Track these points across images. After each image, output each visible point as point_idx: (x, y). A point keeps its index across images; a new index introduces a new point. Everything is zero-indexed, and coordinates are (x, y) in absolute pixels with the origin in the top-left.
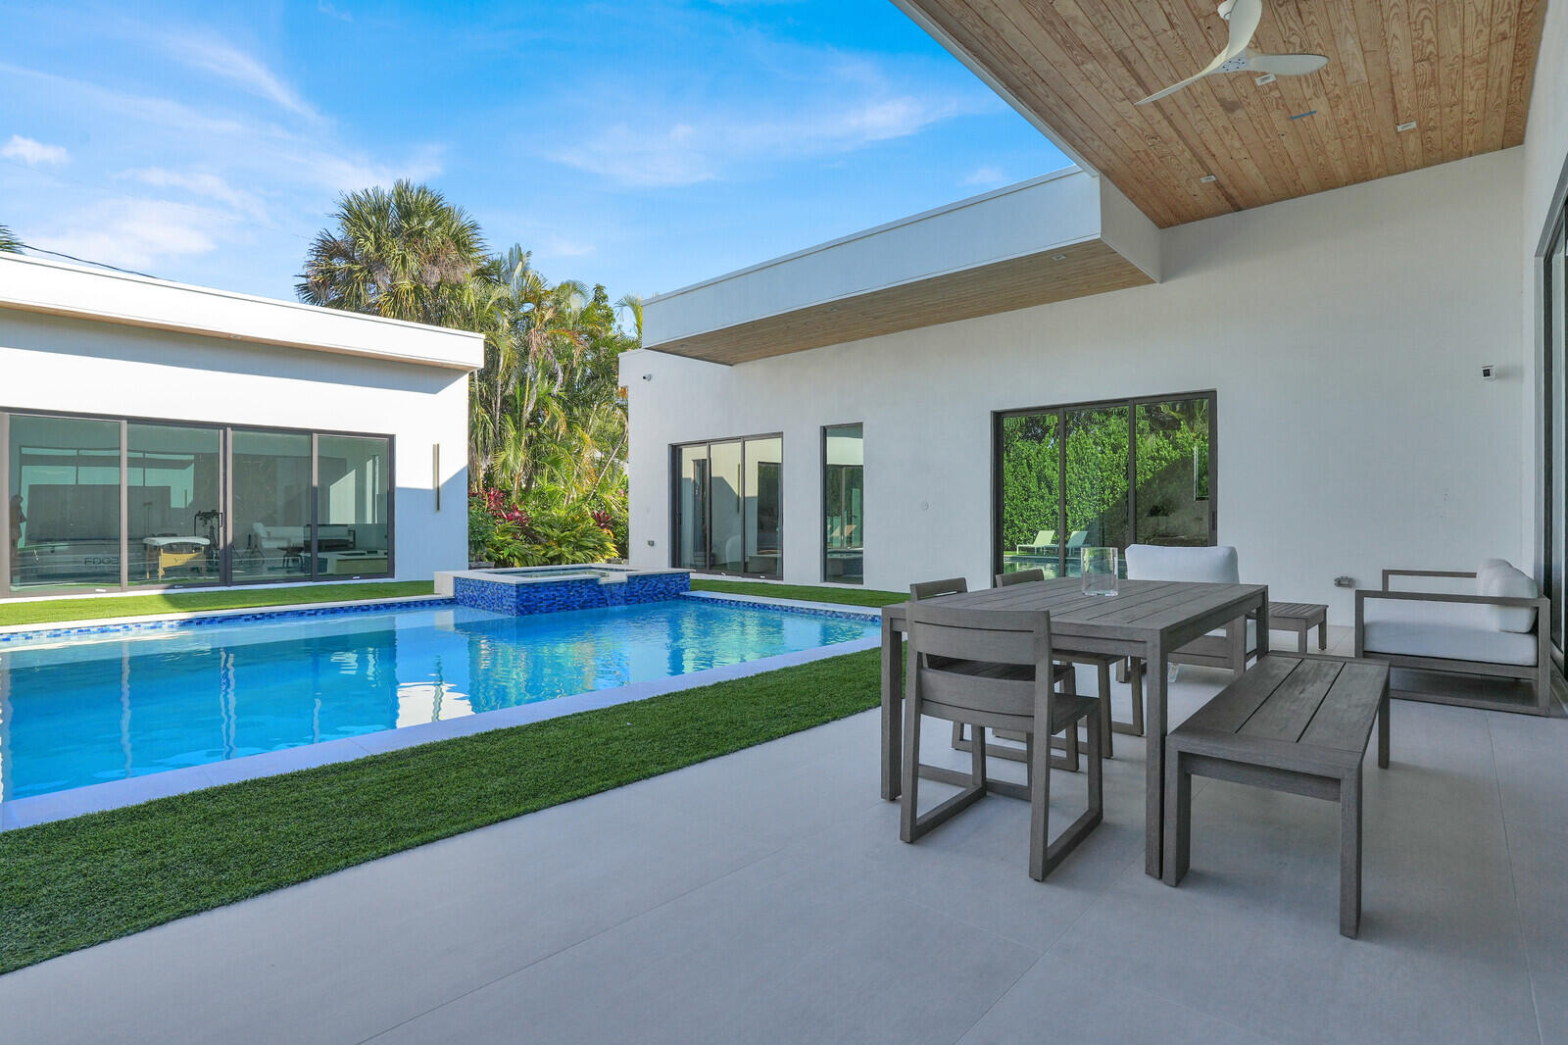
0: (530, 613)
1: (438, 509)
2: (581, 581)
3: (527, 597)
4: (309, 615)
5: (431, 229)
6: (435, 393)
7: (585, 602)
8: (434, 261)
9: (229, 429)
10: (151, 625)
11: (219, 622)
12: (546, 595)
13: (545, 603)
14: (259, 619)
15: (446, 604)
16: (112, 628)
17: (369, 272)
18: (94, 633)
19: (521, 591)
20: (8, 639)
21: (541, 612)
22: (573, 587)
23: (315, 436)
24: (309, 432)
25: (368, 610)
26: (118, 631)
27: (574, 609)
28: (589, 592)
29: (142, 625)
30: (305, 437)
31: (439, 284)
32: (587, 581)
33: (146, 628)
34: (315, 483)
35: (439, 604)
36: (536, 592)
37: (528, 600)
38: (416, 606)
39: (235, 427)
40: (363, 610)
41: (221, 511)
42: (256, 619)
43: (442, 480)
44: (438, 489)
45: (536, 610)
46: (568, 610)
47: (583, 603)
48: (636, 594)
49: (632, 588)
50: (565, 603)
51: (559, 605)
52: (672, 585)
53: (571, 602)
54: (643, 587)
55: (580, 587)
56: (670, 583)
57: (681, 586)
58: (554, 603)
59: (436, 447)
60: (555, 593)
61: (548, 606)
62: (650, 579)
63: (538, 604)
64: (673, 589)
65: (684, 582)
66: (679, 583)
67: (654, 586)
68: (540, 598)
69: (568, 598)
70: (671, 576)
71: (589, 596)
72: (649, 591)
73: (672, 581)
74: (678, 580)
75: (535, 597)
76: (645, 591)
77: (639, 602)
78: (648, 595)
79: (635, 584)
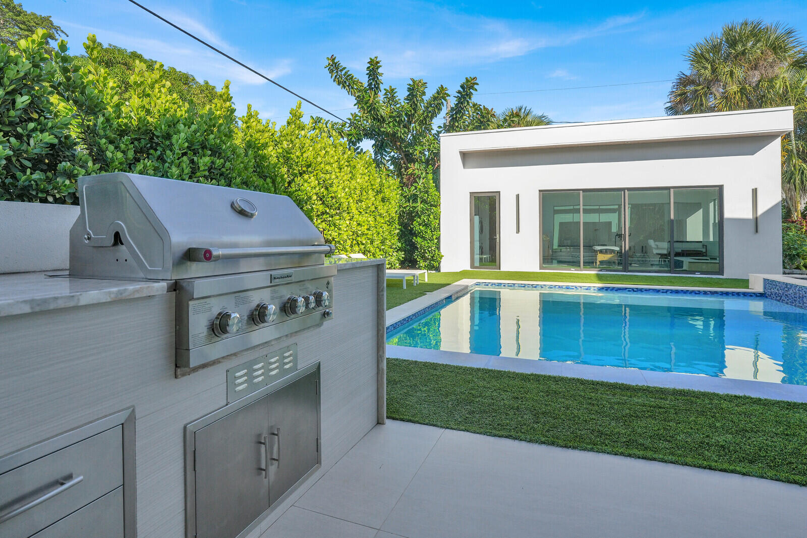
1: (757, 232)
4: (663, 292)
5: (753, 46)
6: (753, 155)
8: (756, 67)
9: (626, 191)
10: (586, 288)
11: (616, 290)
14: (635, 291)
15: (757, 296)
16: (571, 287)
17: (708, 88)
18: (564, 288)
20: (536, 287)
23: (672, 190)
24: (668, 188)
25: (699, 294)
26: (573, 289)
29: (583, 288)
30: (666, 192)
31: (760, 81)
33: (584, 289)
34: (672, 217)
35: (751, 296)
38: (733, 295)
39: (629, 189)
40: (696, 293)
41: (623, 233)
42: (634, 291)
43: (760, 212)
44: (757, 218)
59: (755, 190)
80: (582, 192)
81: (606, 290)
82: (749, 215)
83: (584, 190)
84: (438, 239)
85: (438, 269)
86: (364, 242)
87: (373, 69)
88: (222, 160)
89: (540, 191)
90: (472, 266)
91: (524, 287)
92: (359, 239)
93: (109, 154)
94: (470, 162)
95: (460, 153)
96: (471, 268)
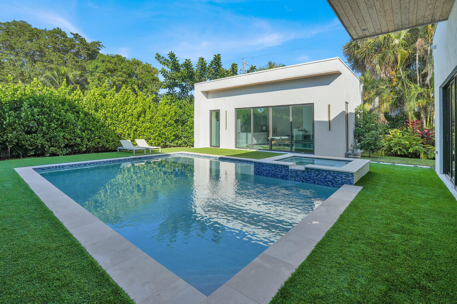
0: (259, 175)
1: (330, 130)
2: (281, 166)
3: (258, 168)
6: (329, 85)
7: (283, 175)
9: (270, 108)
10: (215, 157)
11: (225, 159)
12: (266, 169)
13: (265, 172)
16: (210, 157)
18: (208, 158)
19: (256, 165)
21: (264, 175)
22: (278, 168)
23: (291, 106)
24: (289, 105)
27: (278, 178)
28: (285, 171)
30: (288, 107)
32: (284, 166)
36: (262, 166)
37: (258, 169)
41: (269, 130)
42: (232, 160)
43: (331, 119)
44: (330, 121)
45: (262, 174)
46: (275, 177)
47: (282, 176)
48: (312, 178)
49: (310, 175)
50: (274, 174)
51: (271, 174)
52: (339, 178)
53: (277, 174)
54: (317, 176)
55: (281, 168)
56: (337, 177)
57: (346, 180)
58: (269, 173)
59: (329, 106)
60: (270, 168)
61: (267, 173)
62: (322, 172)
63: (263, 172)
64: (339, 181)
65: (348, 178)
66: (344, 178)
67: (325, 177)
68: (264, 169)
69: (275, 172)
70: (338, 173)
71: (285, 173)
72: (321, 178)
73: (338, 176)
74: (343, 176)
75: (261, 168)
76: (319, 178)
77: (314, 183)
78: (321, 180)
79: (312, 173)
80: (252, 109)
81: (222, 159)
82: (326, 119)
85: (193, 146)
89: (235, 109)
90: (211, 145)
91: (195, 156)
94: (209, 96)
95: (203, 92)
96: (210, 146)
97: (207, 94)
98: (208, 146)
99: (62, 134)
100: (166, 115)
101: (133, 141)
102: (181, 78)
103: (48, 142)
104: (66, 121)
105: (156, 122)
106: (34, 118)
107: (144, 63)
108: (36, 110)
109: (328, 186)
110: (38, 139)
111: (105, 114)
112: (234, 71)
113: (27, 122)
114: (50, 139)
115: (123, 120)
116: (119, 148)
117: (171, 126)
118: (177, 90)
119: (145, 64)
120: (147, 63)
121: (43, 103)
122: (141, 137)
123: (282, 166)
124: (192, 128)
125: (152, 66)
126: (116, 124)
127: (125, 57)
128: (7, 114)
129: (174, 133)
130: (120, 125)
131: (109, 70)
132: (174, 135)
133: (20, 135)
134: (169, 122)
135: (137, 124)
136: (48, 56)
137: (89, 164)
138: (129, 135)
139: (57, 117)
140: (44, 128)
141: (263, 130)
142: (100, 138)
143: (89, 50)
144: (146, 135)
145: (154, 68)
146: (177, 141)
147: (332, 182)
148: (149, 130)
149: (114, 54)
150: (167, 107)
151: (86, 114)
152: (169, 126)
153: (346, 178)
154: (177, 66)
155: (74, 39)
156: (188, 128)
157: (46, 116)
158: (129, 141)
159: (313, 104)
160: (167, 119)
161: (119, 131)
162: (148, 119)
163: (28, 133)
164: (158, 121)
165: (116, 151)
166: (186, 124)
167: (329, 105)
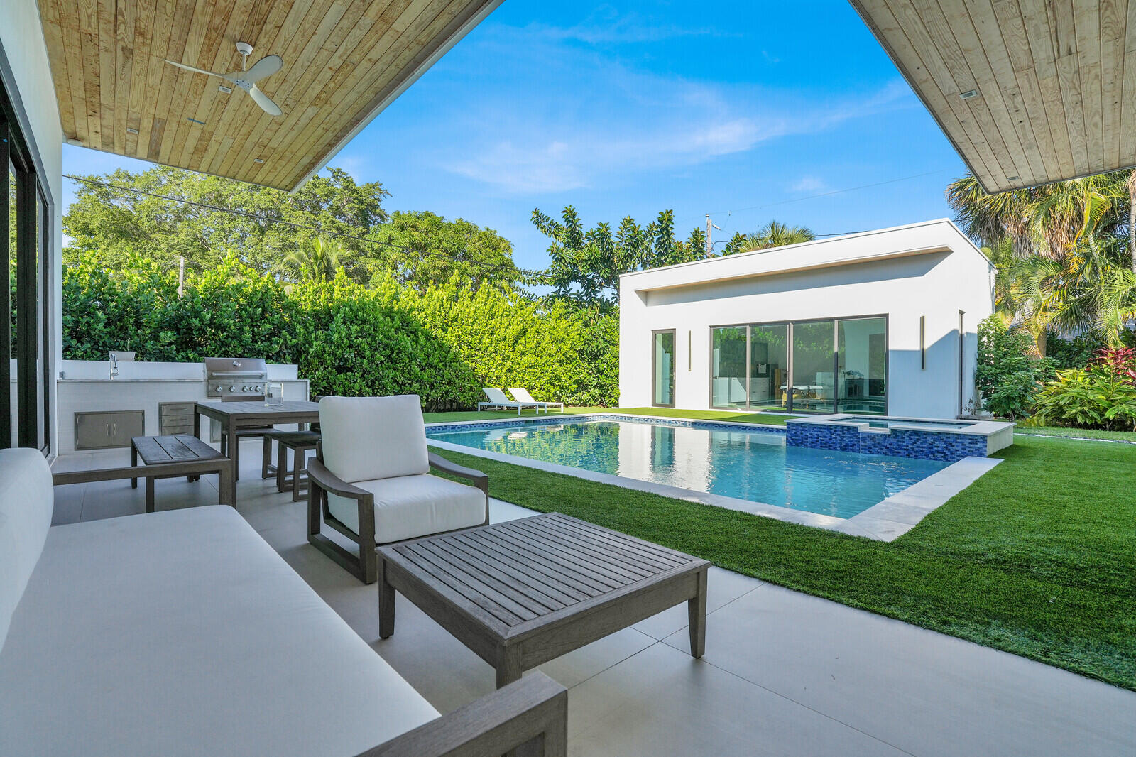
0: (797, 445)
1: (923, 368)
2: (843, 427)
3: (795, 433)
7: (847, 445)
9: (790, 324)
12: (811, 434)
13: (809, 440)
19: (791, 428)
21: (806, 446)
22: (835, 431)
23: (836, 321)
24: (832, 319)
27: (835, 449)
28: (851, 437)
30: (831, 323)
32: (849, 428)
36: (803, 430)
37: (795, 435)
39: (794, 322)
41: (787, 371)
43: (926, 347)
44: (923, 350)
45: (802, 443)
46: (829, 449)
47: (844, 446)
48: (905, 448)
49: (900, 442)
50: (827, 442)
51: (821, 443)
52: (957, 446)
53: (833, 443)
54: (915, 443)
55: (842, 432)
56: (953, 444)
57: (971, 449)
58: (818, 441)
59: (923, 319)
60: (819, 433)
61: (812, 443)
62: (925, 436)
63: (805, 440)
64: (958, 450)
65: (976, 446)
66: (967, 445)
67: (930, 444)
68: (806, 435)
69: (830, 439)
70: (956, 436)
71: (850, 441)
72: (922, 447)
73: (957, 442)
74: (967, 442)
75: (802, 434)
76: (918, 447)
77: (909, 456)
78: (921, 451)
79: (904, 438)
80: (748, 326)
82: (916, 347)
83: (750, 325)
84: (617, 376)
85: (616, 405)
86: (527, 378)
87: (571, 216)
88: (368, 326)
89: (710, 326)
90: (654, 403)
92: (521, 376)
93: (297, 330)
94: (651, 300)
95: (638, 292)
96: (653, 405)
97: (646, 295)
98: (648, 403)
99: (392, 375)
100: (562, 341)
101: (504, 390)
102: (589, 263)
103: (369, 387)
104: (399, 349)
105: (544, 353)
106: (351, 342)
107: (482, 229)
108: (354, 328)
109: (936, 459)
110: (355, 382)
111: (459, 337)
112: (698, 249)
113: (340, 351)
114: (373, 382)
115: (490, 348)
116: (480, 403)
117: (571, 362)
118: (576, 287)
119: (484, 230)
120: (487, 229)
121: (365, 315)
122: (518, 383)
123: (845, 428)
124: (615, 366)
125: (498, 234)
126: (477, 356)
127: (443, 217)
128: (313, 335)
129: (576, 377)
130: (484, 359)
131: (415, 247)
132: (576, 382)
133: (330, 373)
134: (569, 354)
135: (512, 356)
136: (288, 219)
137: (459, 428)
138: (498, 378)
139: (385, 340)
140: (365, 361)
141: (760, 372)
142: (449, 384)
143: (361, 202)
144: (527, 380)
145: (502, 239)
146: (579, 394)
147: (944, 453)
148: (532, 370)
149: (421, 210)
150: (564, 323)
151: (428, 338)
152: (567, 363)
153: (972, 445)
154: (577, 236)
155: (332, 180)
156: (605, 367)
157: (369, 340)
158: (499, 389)
159: (887, 315)
160: (565, 348)
161: (482, 370)
162: (531, 348)
163: (340, 369)
164: (549, 351)
165: (476, 410)
166: (602, 358)
167: (924, 317)
